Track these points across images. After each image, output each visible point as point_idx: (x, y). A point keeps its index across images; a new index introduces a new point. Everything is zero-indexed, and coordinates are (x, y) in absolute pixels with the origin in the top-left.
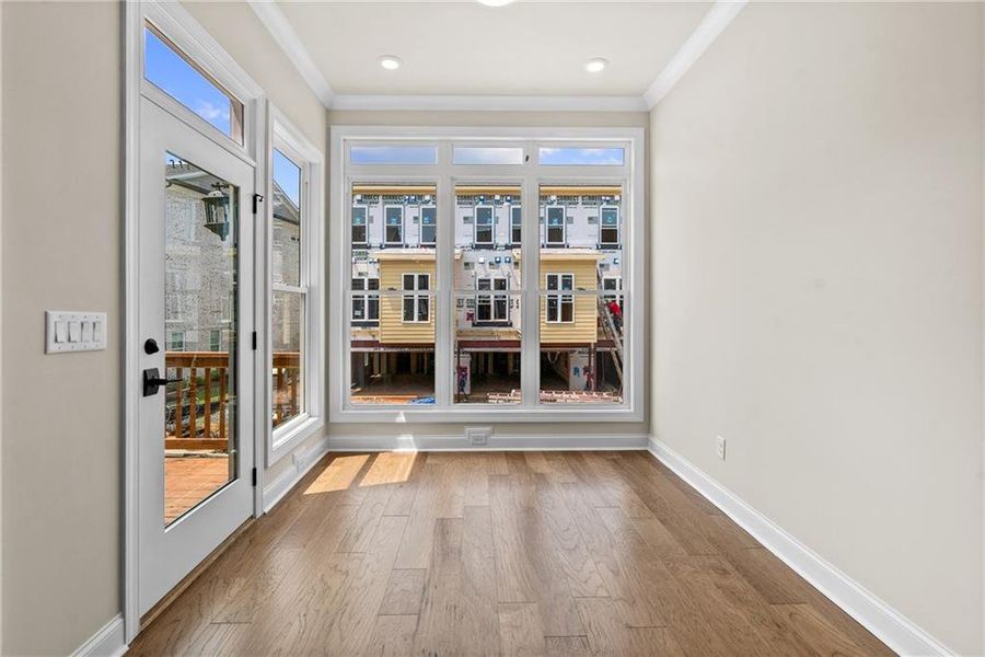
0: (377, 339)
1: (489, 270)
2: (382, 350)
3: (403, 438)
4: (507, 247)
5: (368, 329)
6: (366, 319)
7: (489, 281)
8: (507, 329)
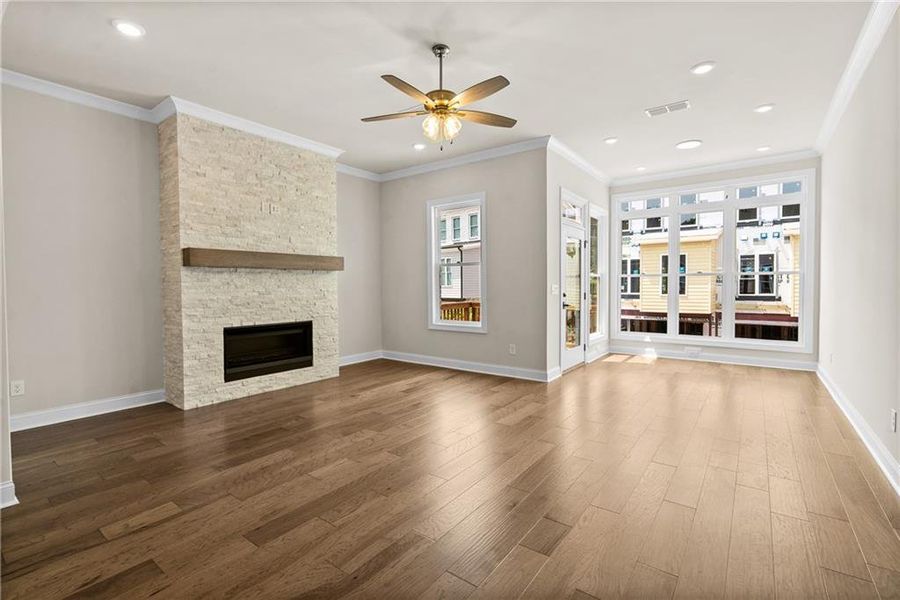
0: (637, 309)
1: (753, 247)
2: (642, 318)
3: (647, 350)
4: (775, 223)
5: (630, 301)
6: (629, 292)
7: (753, 256)
8: (775, 303)
